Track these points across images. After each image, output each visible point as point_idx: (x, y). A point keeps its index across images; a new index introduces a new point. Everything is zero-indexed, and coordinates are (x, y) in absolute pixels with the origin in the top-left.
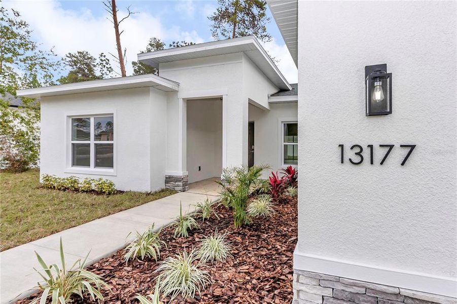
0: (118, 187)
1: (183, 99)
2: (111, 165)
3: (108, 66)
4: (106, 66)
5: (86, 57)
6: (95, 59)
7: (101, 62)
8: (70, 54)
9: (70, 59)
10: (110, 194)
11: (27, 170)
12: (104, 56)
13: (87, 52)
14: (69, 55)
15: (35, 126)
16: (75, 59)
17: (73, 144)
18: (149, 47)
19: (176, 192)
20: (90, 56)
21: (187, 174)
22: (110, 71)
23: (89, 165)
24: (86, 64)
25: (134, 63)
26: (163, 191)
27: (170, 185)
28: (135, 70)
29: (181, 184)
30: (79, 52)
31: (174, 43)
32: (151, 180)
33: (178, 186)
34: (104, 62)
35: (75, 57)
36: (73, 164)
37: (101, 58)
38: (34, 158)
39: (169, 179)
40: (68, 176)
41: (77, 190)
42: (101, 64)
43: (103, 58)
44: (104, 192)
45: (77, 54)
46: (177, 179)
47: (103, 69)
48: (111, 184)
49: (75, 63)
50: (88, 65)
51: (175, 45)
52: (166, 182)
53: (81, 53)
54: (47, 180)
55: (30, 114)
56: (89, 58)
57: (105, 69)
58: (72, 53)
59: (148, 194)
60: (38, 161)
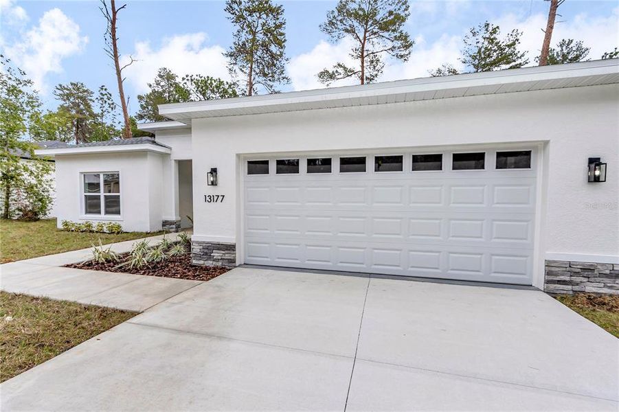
0: (124, 229)
1: (175, 160)
2: (118, 212)
3: (110, 102)
4: (108, 101)
5: (81, 90)
6: (92, 93)
7: (102, 97)
8: (60, 85)
9: (61, 92)
10: (118, 233)
11: (38, 219)
12: (106, 89)
13: (82, 84)
14: (59, 87)
15: (43, 179)
16: (68, 92)
17: (85, 196)
18: (159, 79)
19: (171, 232)
20: (86, 89)
21: (179, 219)
22: (112, 108)
23: (99, 212)
24: (81, 98)
25: (140, 98)
26: (160, 232)
27: (166, 227)
28: (142, 106)
29: (174, 226)
30: (72, 84)
31: (187, 76)
32: (150, 223)
33: (172, 228)
34: (105, 97)
35: (67, 90)
36: (87, 212)
37: (101, 92)
38: (43, 209)
39: (165, 223)
40: (84, 222)
41: (92, 232)
42: (101, 99)
43: (104, 92)
44: (114, 232)
45: (70, 87)
46: (171, 223)
47: (104, 105)
48: (119, 227)
49: (68, 96)
50: (83, 99)
51: (189, 78)
52: (163, 225)
53: (75, 84)
54: (66, 225)
55: (38, 168)
56: (84, 91)
57: (106, 106)
58: (64, 84)
59: (147, 233)
60: (47, 212)
